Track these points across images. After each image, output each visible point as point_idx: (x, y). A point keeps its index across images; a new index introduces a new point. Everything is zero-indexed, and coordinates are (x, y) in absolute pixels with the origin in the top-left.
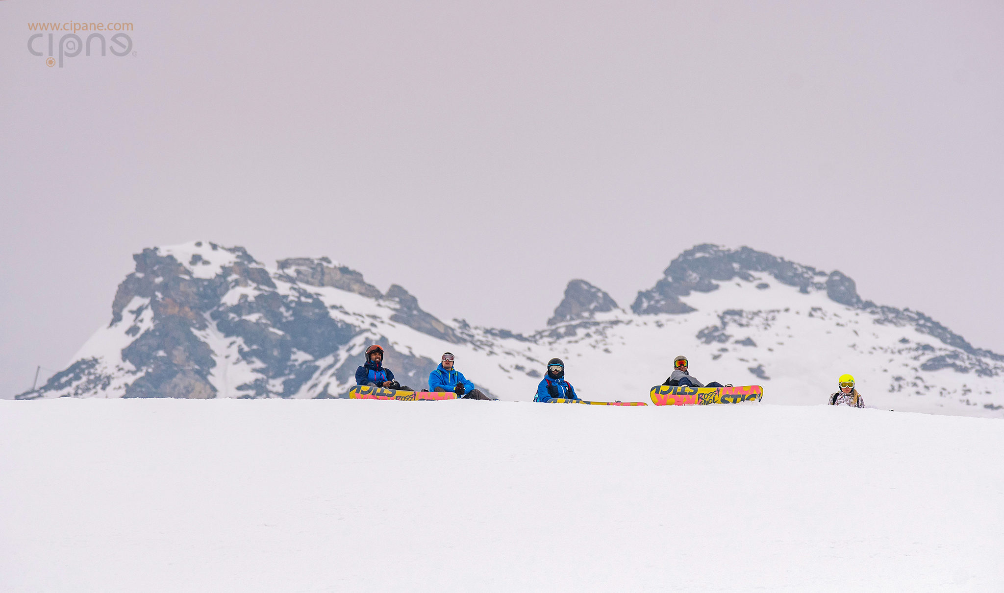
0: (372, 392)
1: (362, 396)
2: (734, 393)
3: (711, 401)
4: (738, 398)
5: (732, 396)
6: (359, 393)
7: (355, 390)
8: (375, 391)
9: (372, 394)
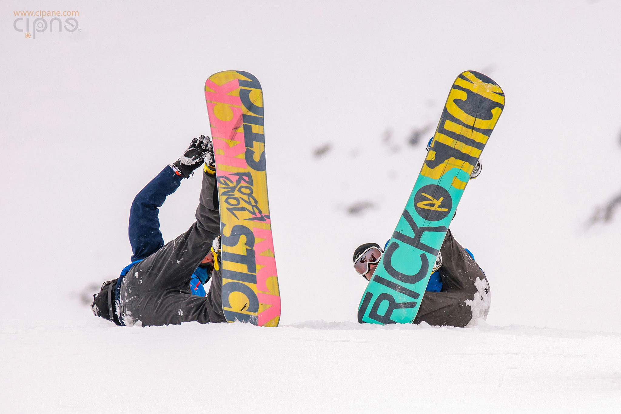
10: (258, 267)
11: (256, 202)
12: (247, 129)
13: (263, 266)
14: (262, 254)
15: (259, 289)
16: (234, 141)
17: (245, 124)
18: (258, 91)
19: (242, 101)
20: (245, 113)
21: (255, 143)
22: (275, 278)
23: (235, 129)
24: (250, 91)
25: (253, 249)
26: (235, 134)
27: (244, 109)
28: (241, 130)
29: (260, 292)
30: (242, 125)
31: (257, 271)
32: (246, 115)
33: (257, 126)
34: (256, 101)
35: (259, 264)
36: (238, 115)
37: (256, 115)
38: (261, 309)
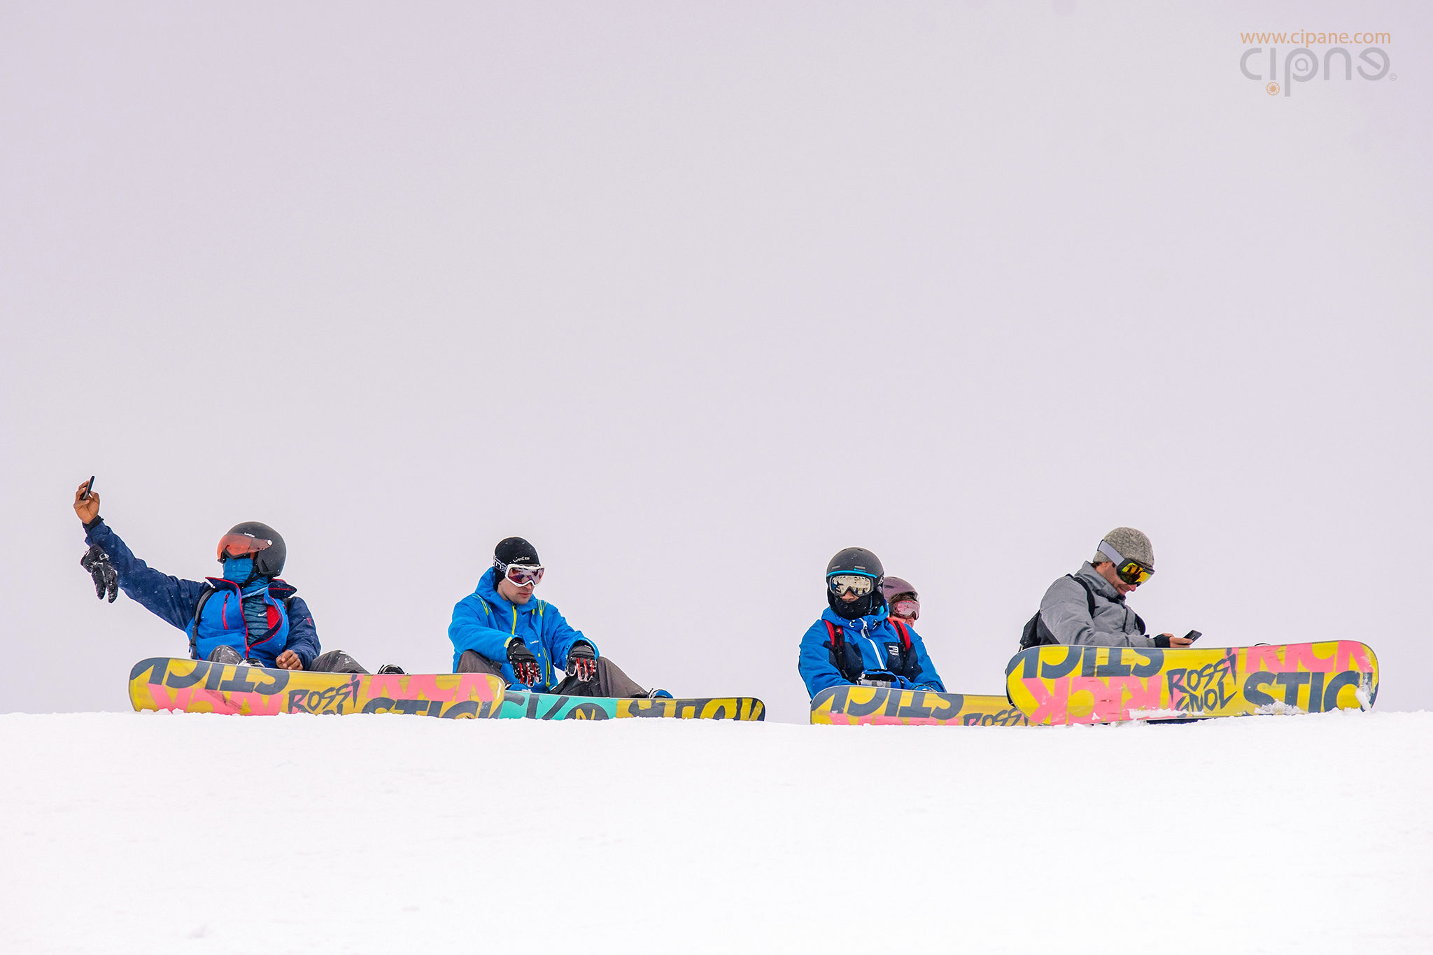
0: (205, 679)
1: (173, 693)
2: (1283, 667)
3: (1211, 697)
4: (1301, 686)
5: (1281, 678)
6: (160, 682)
7: (147, 675)
8: (216, 674)
9: (207, 687)
10: (421, 697)
11: (331, 689)
12: (227, 686)
13: (421, 692)
14: (404, 691)
15: (451, 700)
16: (243, 705)
17: (219, 688)
18: (170, 663)
19: (186, 687)
20: (204, 686)
21: (248, 679)
22: (438, 678)
23: (225, 702)
24: (170, 673)
25: (396, 701)
26: (233, 703)
27: (199, 686)
28: (228, 695)
29: (454, 698)
30: (221, 691)
31: (426, 699)
32: (207, 685)
33: (224, 673)
34: (187, 669)
35: (417, 696)
36: (205, 694)
37: (209, 671)
38: (475, 698)
